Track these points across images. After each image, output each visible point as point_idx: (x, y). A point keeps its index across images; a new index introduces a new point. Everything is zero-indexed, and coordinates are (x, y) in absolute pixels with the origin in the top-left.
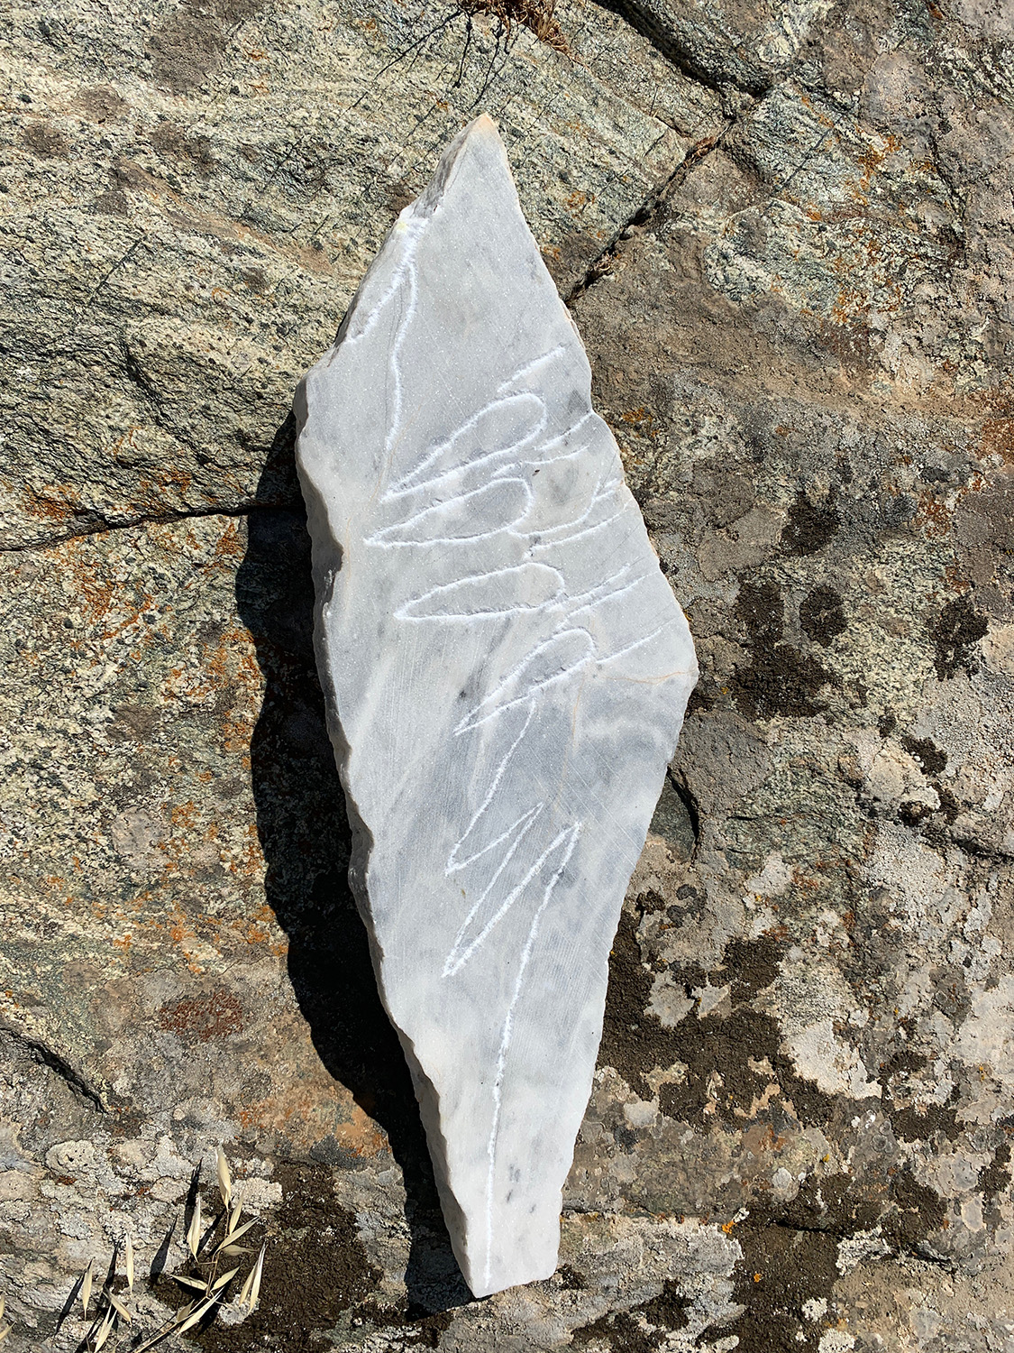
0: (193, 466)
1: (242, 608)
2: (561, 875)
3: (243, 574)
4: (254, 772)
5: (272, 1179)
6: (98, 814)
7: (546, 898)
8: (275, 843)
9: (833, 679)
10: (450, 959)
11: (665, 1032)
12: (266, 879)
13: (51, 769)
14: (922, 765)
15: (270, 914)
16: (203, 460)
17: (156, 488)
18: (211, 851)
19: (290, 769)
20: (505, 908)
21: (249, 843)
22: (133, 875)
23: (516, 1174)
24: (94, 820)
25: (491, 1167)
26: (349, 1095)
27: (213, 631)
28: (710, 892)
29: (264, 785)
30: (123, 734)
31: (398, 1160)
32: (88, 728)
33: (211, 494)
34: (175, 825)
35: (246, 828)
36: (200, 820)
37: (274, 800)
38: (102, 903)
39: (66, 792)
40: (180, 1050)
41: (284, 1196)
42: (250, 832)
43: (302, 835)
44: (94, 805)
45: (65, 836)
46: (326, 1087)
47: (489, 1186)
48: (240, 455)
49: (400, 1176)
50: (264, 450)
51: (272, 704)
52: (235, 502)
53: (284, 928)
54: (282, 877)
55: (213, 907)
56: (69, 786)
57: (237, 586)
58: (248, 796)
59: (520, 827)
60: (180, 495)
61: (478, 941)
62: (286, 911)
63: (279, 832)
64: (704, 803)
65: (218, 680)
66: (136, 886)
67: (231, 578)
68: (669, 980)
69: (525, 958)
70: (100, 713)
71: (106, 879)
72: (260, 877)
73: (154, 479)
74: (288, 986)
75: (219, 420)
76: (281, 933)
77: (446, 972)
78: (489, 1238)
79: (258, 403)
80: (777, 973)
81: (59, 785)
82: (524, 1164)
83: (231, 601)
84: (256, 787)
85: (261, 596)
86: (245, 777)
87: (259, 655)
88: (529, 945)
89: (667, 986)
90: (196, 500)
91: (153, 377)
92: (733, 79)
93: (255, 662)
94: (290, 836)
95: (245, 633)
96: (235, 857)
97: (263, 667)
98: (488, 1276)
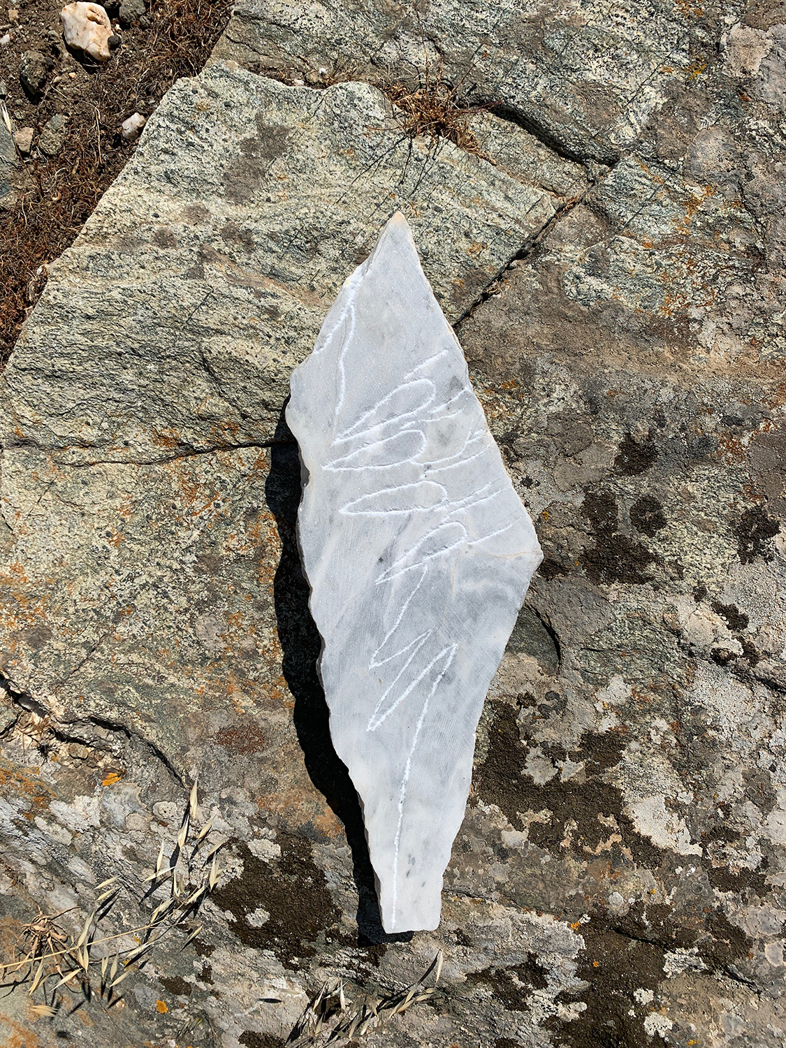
0: (240, 420)
1: (269, 500)
2: (444, 676)
3: (269, 481)
4: (275, 597)
5: (275, 841)
6: (188, 615)
7: (434, 689)
8: (288, 640)
9: (656, 559)
10: (371, 721)
11: (537, 788)
12: (283, 661)
13: (164, 588)
14: (727, 623)
15: (284, 682)
16: (244, 416)
17: (220, 432)
18: (251, 642)
19: (297, 596)
20: (407, 692)
21: (273, 638)
22: (207, 652)
23: (413, 861)
24: (186, 619)
25: (396, 854)
26: (324, 798)
27: (253, 513)
28: (569, 698)
29: (282, 605)
30: (202, 571)
31: (350, 843)
32: (184, 566)
33: (250, 435)
34: (231, 625)
35: (271, 629)
36: (246, 623)
37: (287, 614)
38: (190, 667)
39: (171, 602)
40: (227, 758)
41: (282, 853)
42: (274, 632)
43: (304, 637)
44: (186, 610)
45: (170, 627)
46: (311, 791)
47: (395, 865)
48: (265, 413)
49: (350, 852)
50: (278, 411)
51: (286, 556)
52: (263, 440)
53: (292, 692)
54: (292, 661)
55: (252, 675)
56: (173, 598)
57: (266, 488)
58: (272, 610)
59: (417, 643)
60: (233, 436)
61: (389, 711)
62: (294, 681)
63: (290, 634)
64: (563, 637)
65: (256, 541)
66: (208, 658)
67: (263, 483)
68: (539, 753)
69: (419, 725)
70: (190, 558)
71: (192, 653)
72: (279, 658)
73: (219, 427)
74: (293, 727)
75: (252, 394)
76: (291, 694)
77: (369, 728)
78: (395, 898)
79: (273, 384)
80: (620, 758)
81: (167, 597)
82: (418, 855)
83: (263, 497)
84: (277, 606)
85: (279, 493)
86: (270, 599)
87: (279, 528)
88: (422, 718)
89: (538, 757)
90: (242, 439)
91: (216, 370)
92: (593, 157)
93: (277, 531)
94: (296, 636)
95: (271, 515)
96: (265, 646)
97: (281, 535)
98: (394, 921)
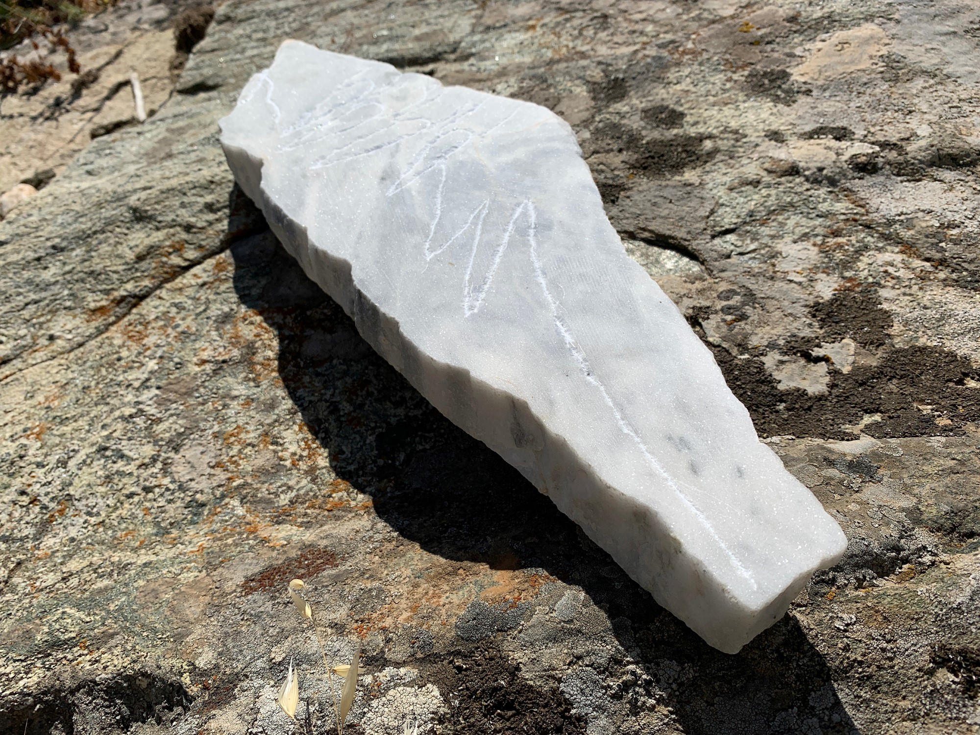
0: (184, 236)
1: (244, 298)
2: (535, 228)
3: (237, 279)
4: (287, 387)
5: (419, 683)
6: (159, 465)
7: (533, 242)
8: (327, 431)
10: (466, 305)
12: (330, 462)
14: (830, 136)
15: (343, 485)
16: (188, 228)
17: (164, 259)
18: (269, 455)
19: (318, 374)
21: (303, 439)
22: (198, 496)
23: (682, 443)
24: (156, 471)
25: (643, 447)
26: (484, 567)
27: (226, 318)
29: (300, 392)
30: (170, 400)
32: (141, 406)
33: (201, 247)
34: (229, 446)
35: (296, 428)
36: (252, 435)
37: (312, 398)
38: (175, 533)
39: (129, 459)
40: (269, 604)
41: (446, 701)
42: (300, 430)
43: (349, 414)
44: (154, 460)
45: (131, 495)
48: (211, 217)
50: (225, 207)
51: (286, 342)
52: (217, 242)
53: (362, 490)
54: (344, 453)
55: (284, 500)
57: (236, 287)
58: (288, 404)
59: (477, 217)
60: (181, 256)
61: (486, 287)
62: (358, 477)
63: (327, 420)
64: (681, 234)
65: (238, 342)
66: (203, 505)
67: (230, 284)
68: (778, 357)
70: (146, 396)
71: (175, 511)
72: (323, 461)
73: (162, 255)
74: (381, 524)
75: (191, 204)
76: (361, 496)
77: (468, 313)
79: (213, 186)
80: (887, 314)
81: (122, 456)
82: (680, 427)
83: (234, 297)
84: (292, 394)
85: (254, 286)
86: (281, 393)
87: (266, 320)
89: (782, 362)
90: (191, 254)
93: (264, 325)
94: (337, 420)
95: (250, 312)
96: (294, 454)
97: (271, 325)
98: (746, 574)
